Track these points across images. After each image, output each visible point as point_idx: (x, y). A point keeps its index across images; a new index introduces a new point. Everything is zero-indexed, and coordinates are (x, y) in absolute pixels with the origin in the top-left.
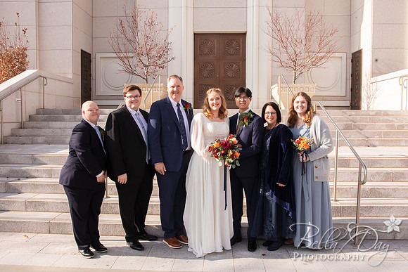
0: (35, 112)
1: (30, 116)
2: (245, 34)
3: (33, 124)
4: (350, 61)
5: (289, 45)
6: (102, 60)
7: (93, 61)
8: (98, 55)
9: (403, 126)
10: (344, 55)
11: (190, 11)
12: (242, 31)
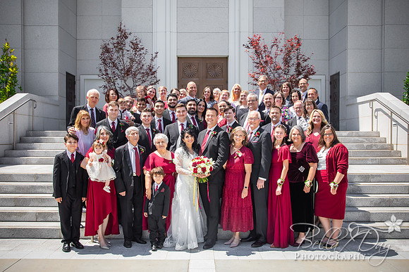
0: (25, 134)
1: (20, 139)
2: (227, 58)
3: (26, 145)
4: (328, 82)
6: (86, 81)
7: (77, 82)
8: (82, 77)
9: (371, 146)
10: (323, 78)
11: (174, 36)
12: (224, 54)
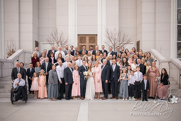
5: (112, 40)
6: (43, 44)
7: (39, 44)
8: (41, 43)
11: (77, 26)
12: (96, 34)
